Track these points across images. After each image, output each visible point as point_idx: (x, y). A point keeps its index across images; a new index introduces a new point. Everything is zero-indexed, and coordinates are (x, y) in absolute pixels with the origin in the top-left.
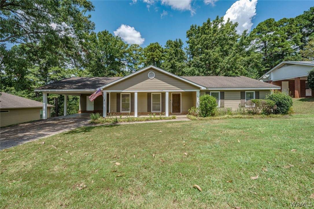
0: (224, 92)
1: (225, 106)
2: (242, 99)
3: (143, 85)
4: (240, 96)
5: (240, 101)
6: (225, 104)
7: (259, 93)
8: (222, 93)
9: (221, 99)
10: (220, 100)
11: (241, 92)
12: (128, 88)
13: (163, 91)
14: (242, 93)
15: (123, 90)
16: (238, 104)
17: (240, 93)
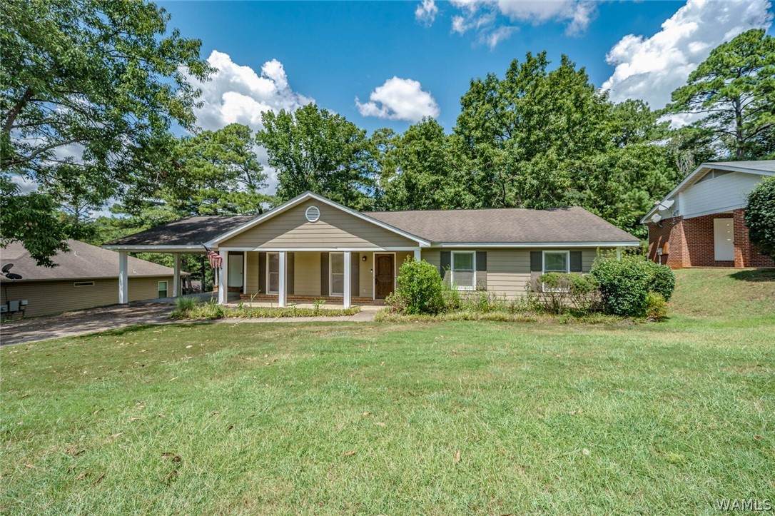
0: (486, 253)
1: (488, 288)
2: (534, 271)
3: (297, 236)
4: (529, 264)
5: (530, 275)
6: (488, 283)
7: (581, 256)
8: (482, 254)
9: (478, 269)
10: (475, 273)
11: (531, 253)
12: (265, 243)
13: (339, 249)
14: (535, 254)
15: (256, 247)
16: (524, 284)
17: (528, 254)
